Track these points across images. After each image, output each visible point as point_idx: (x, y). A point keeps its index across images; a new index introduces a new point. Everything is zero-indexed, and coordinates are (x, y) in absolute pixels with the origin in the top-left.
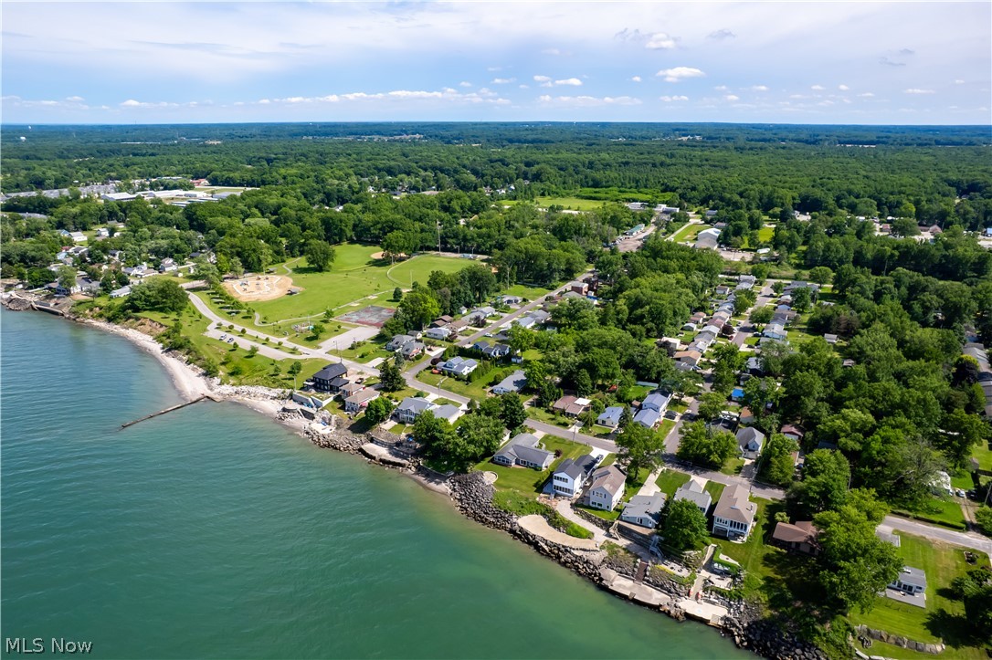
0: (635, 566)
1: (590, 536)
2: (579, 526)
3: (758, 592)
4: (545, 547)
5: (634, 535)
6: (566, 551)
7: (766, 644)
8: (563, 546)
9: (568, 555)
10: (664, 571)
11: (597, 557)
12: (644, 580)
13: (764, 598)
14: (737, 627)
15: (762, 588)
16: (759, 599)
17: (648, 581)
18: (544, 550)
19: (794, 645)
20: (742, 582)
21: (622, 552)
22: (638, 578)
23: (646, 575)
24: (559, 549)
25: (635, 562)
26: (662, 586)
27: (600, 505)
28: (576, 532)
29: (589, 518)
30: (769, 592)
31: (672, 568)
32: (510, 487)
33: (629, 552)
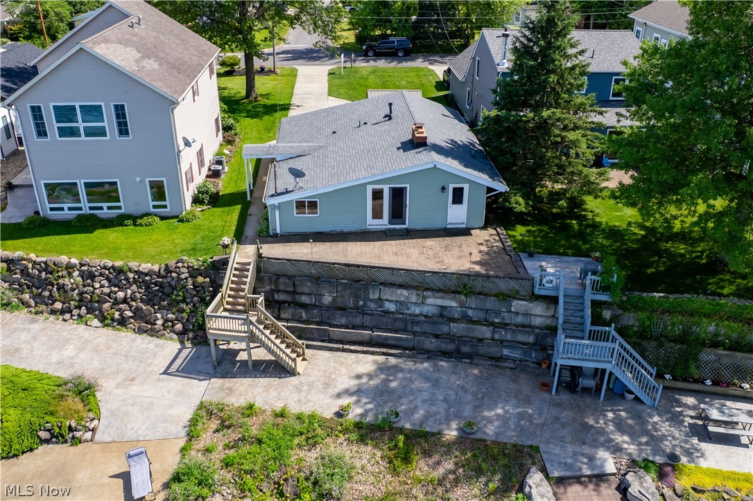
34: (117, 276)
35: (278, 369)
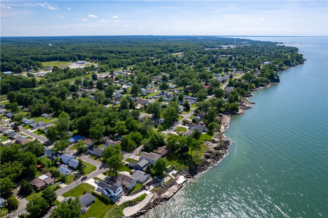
0: (163, 188)
1: (145, 195)
2: (140, 196)
3: (181, 166)
4: (144, 211)
5: (151, 183)
6: (149, 204)
7: (194, 173)
8: (147, 204)
9: (151, 204)
10: (167, 182)
11: (156, 196)
12: (168, 188)
13: (184, 165)
14: (189, 175)
15: (181, 165)
16: (183, 167)
17: (169, 187)
18: (145, 212)
19: (196, 168)
20: (177, 167)
21: (156, 188)
22: (167, 189)
23: (167, 187)
24: (147, 206)
25: (162, 187)
26: (172, 185)
27: (133, 186)
28: (142, 198)
29: (137, 192)
30: (182, 164)
31: (166, 180)
32: (105, 214)
33: (157, 187)
34: (139, 189)
35: (150, 188)
